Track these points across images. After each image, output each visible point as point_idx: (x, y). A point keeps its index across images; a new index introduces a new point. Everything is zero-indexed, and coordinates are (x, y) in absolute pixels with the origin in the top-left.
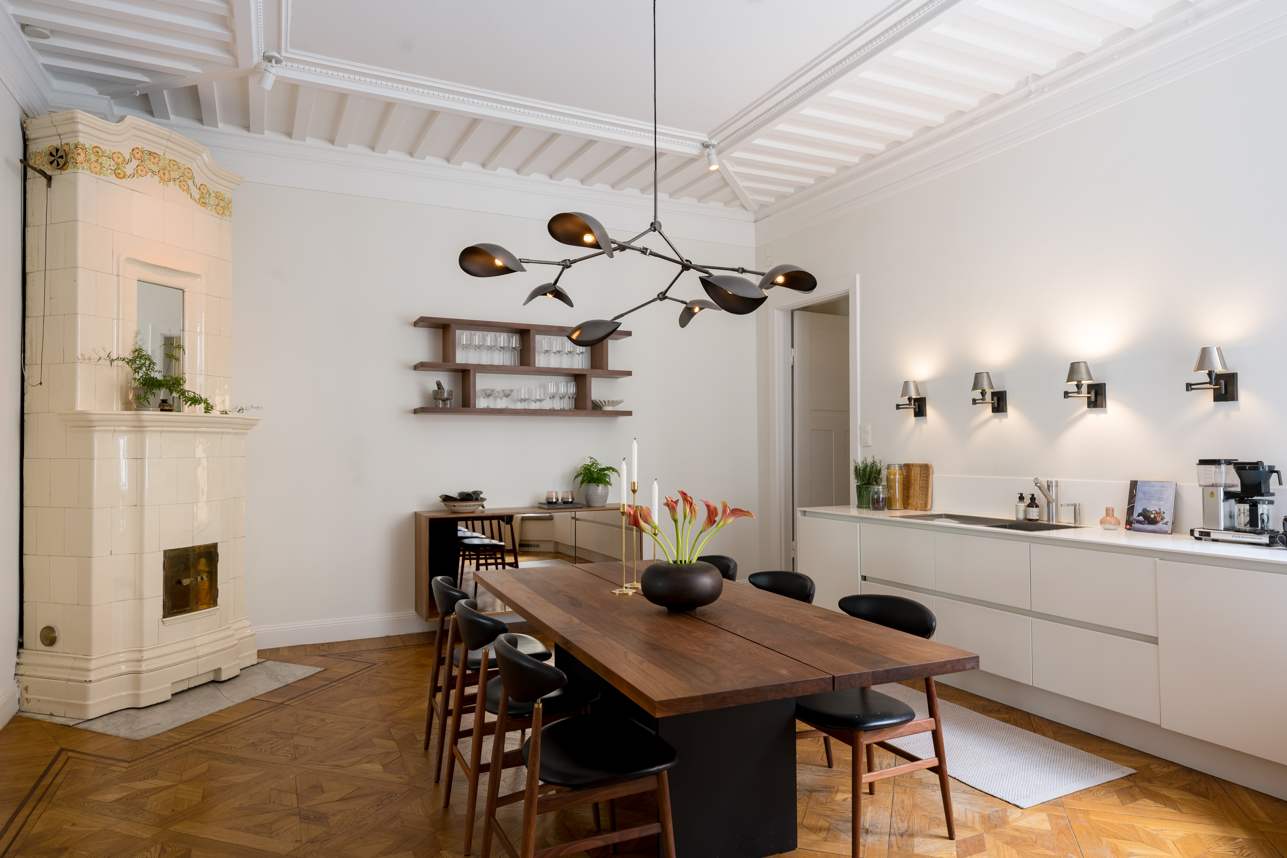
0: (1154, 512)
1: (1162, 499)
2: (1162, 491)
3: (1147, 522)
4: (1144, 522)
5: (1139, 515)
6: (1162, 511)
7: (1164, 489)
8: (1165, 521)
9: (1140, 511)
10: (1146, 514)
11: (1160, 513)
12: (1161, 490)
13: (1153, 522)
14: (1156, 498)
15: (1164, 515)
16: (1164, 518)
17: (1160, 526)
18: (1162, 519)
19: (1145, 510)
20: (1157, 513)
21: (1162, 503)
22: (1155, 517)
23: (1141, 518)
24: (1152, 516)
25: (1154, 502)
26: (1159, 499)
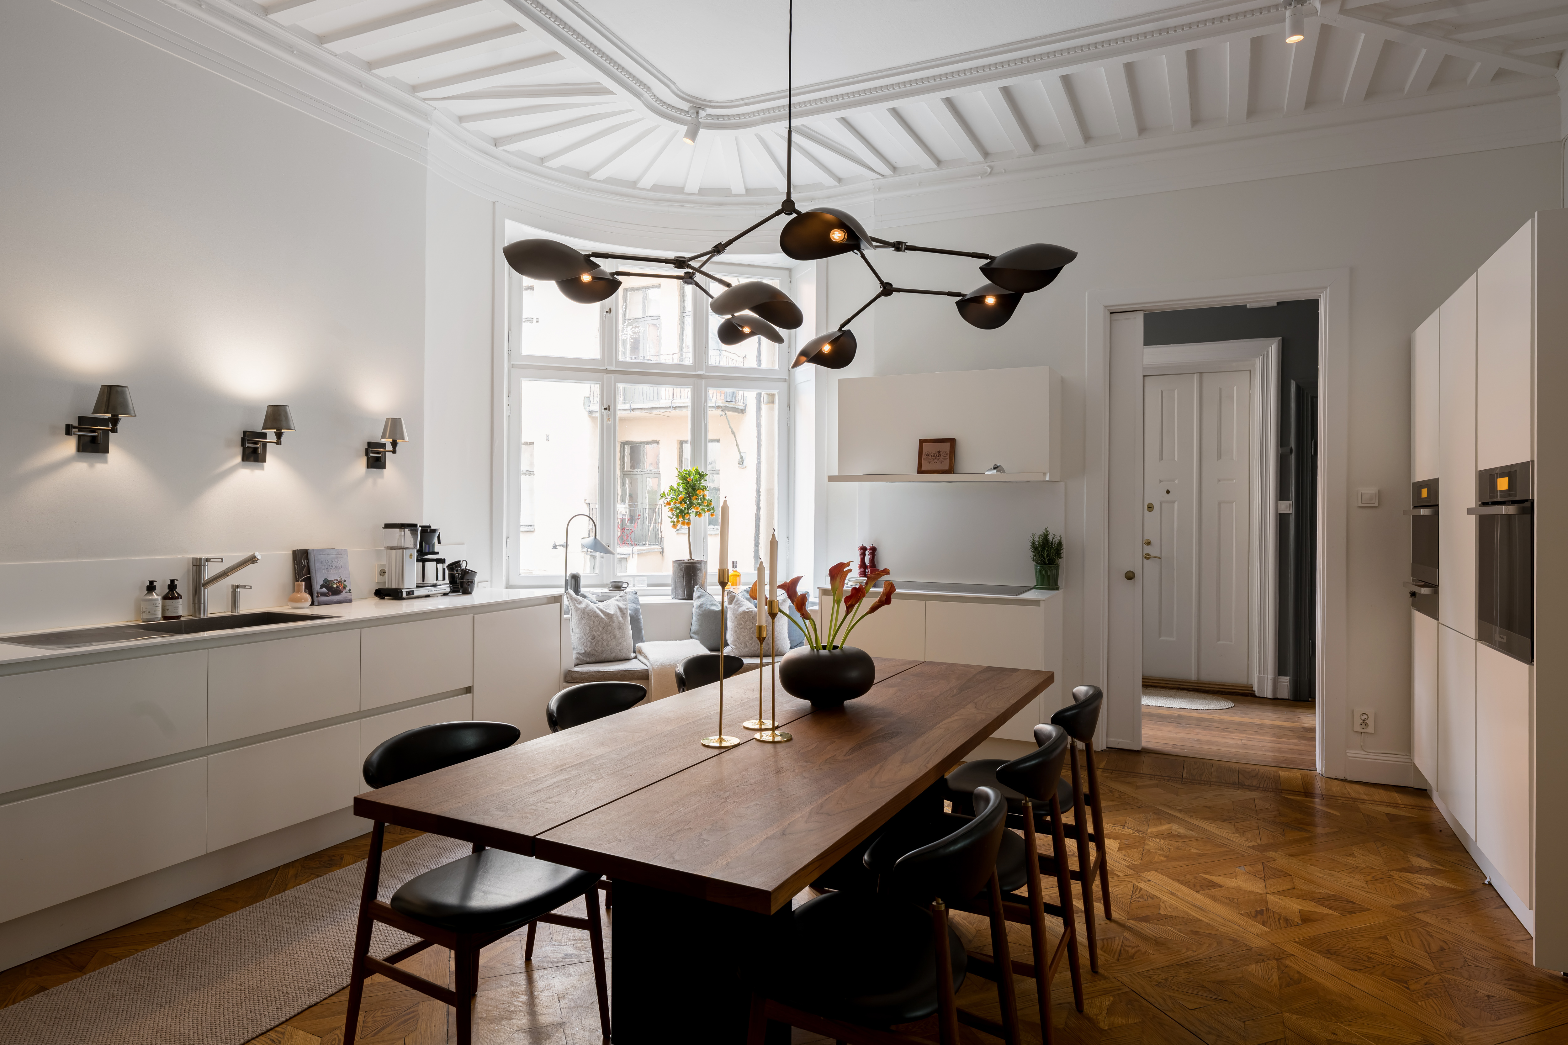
0: (335, 582)
1: (340, 567)
2: (339, 559)
3: (331, 594)
4: (328, 593)
5: (322, 587)
6: (343, 579)
7: (339, 556)
8: (347, 589)
9: (322, 582)
10: (328, 585)
11: (341, 582)
12: (337, 557)
13: (337, 592)
14: (334, 566)
15: (345, 583)
16: (346, 586)
17: (344, 595)
18: (345, 588)
19: (326, 581)
20: (339, 582)
21: (341, 571)
22: (337, 587)
23: (324, 590)
24: (335, 586)
25: (333, 571)
26: (337, 567)
